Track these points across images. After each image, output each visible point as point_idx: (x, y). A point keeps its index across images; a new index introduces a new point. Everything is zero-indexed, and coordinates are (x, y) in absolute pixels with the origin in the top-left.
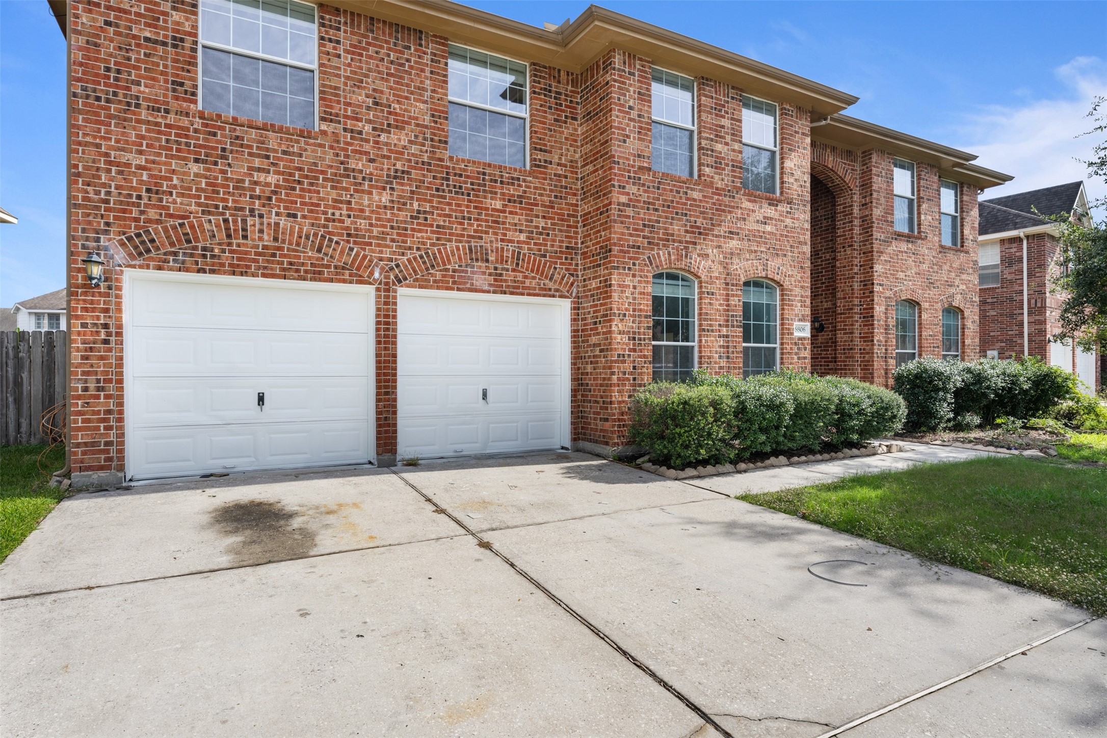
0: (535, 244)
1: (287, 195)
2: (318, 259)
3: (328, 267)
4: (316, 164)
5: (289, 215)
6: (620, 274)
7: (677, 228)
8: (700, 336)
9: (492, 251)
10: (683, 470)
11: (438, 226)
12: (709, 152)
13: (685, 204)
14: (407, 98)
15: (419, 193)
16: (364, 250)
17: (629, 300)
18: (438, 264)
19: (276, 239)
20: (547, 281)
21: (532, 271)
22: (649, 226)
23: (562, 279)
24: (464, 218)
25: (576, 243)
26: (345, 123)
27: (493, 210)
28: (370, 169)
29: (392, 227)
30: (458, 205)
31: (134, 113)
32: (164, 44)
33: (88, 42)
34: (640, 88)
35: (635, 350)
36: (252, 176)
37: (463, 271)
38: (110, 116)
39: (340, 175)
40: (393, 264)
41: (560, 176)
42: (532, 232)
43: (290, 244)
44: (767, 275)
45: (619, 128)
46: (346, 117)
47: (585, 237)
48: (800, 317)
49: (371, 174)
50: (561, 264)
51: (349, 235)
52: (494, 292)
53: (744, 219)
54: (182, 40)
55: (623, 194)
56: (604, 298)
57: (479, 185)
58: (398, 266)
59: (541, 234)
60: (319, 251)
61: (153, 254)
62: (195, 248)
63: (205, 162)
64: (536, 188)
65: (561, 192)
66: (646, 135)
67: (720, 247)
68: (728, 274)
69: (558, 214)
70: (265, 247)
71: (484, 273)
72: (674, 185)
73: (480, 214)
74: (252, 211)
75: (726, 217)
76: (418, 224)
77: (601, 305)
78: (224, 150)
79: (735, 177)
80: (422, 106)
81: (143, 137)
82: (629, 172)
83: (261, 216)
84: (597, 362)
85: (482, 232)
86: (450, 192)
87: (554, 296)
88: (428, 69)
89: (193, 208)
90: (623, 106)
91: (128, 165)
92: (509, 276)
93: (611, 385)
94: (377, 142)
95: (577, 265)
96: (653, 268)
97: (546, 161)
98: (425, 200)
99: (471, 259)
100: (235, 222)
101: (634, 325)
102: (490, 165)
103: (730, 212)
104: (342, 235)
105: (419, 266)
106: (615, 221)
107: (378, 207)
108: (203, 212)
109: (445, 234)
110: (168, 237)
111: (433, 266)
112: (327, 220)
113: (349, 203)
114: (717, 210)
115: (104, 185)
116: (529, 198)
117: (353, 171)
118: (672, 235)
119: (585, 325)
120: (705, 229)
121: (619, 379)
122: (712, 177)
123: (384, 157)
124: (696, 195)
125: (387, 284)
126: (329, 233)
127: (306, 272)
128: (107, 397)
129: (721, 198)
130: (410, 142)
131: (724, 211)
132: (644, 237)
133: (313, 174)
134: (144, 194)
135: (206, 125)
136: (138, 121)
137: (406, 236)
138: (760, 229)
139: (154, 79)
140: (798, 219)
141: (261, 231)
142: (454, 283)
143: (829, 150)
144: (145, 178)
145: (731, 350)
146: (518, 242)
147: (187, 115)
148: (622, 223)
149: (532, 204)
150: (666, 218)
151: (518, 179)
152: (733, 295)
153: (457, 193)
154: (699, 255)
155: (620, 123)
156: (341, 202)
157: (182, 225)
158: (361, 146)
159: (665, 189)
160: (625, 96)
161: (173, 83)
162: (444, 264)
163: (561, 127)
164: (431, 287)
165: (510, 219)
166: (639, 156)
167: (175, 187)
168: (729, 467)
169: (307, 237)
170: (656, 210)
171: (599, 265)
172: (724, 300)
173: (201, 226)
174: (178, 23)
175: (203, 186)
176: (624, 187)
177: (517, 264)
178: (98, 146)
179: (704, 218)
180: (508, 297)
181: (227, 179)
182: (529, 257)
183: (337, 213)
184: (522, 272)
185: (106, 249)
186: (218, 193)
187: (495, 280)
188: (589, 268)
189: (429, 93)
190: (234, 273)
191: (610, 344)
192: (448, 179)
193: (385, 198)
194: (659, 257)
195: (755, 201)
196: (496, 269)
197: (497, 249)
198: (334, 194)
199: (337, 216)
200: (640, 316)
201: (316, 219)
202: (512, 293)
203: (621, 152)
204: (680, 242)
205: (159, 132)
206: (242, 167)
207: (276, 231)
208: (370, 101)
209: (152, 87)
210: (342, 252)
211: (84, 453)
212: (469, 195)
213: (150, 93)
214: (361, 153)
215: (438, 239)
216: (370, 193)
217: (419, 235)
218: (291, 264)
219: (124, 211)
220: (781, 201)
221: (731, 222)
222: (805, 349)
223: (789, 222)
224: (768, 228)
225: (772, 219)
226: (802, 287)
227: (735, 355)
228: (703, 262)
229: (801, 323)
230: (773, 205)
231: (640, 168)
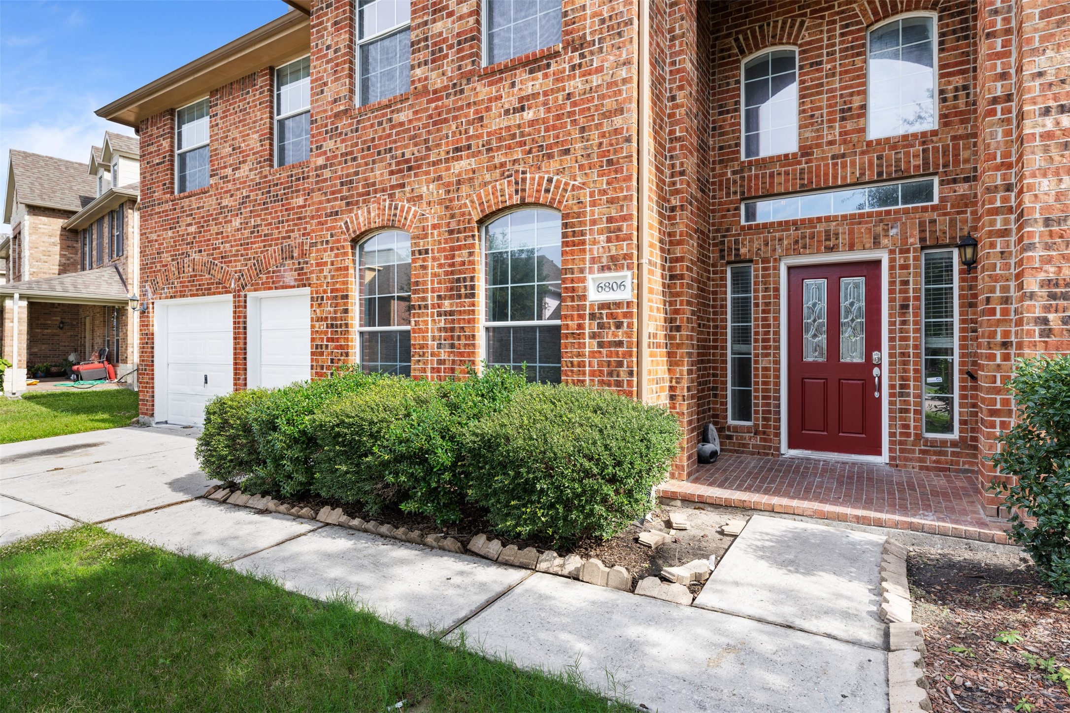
1: (199, 237)
2: (209, 280)
3: (213, 284)
4: (210, 210)
5: (200, 252)
7: (380, 173)
9: (296, 247)
12: (422, 44)
13: (390, 135)
15: (255, 211)
16: (228, 267)
17: (327, 280)
18: (264, 269)
19: (194, 270)
22: (347, 183)
24: (278, 222)
26: (221, 173)
28: (231, 202)
29: (241, 245)
30: (275, 212)
31: (154, 210)
32: (161, 163)
34: (337, 16)
35: (332, 340)
37: (278, 271)
38: (149, 215)
39: (219, 214)
40: (241, 274)
43: (199, 272)
44: (523, 198)
46: (221, 168)
48: (605, 261)
49: (232, 206)
51: (222, 258)
52: (298, 286)
53: (481, 119)
55: (321, 155)
57: (288, 187)
60: (209, 274)
62: (170, 284)
63: (173, 228)
67: (439, 178)
68: (452, 216)
70: (191, 277)
71: (292, 269)
72: (376, 116)
73: (289, 215)
74: (187, 253)
75: (450, 127)
76: (254, 237)
78: (178, 217)
79: (463, 58)
81: (157, 222)
83: (190, 256)
85: (290, 231)
86: (271, 201)
90: (321, 50)
91: (153, 241)
92: (310, 269)
94: (234, 180)
96: (350, 235)
98: (258, 215)
99: (283, 259)
100: (181, 263)
101: (332, 309)
103: (455, 118)
106: (313, 190)
107: (235, 230)
108: (173, 261)
109: (267, 241)
111: (260, 271)
112: (213, 249)
113: (223, 233)
115: (148, 255)
118: (374, 184)
120: (416, 159)
121: (317, 374)
122: (426, 79)
124: (402, 117)
125: (238, 292)
126: (215, 259)
127: (204, 290)
129: (440, 103)
131: (446, 121)
132: (342, 198)
135: (173, 205)
136: (155, 214)
137: (247, 249)
138: (512, 123)
141: (189, 266)
142: (273, 283)
144: (157, 246)
147: (168, 202)
148: (319, 190)
150: (366, 164)
152: (460, 248)
153: (275, 201)
154: (409, 201)
156: (220, 233)
157: (165, 271)
158: (227, 187)
159: (365, 128)
160: (323, 36)
162: (267, 268)
164: (260, 290)
166: (335, 101)
167: (165, 248)
169: (205, 265)
170: (354, 159)
172: (446, 258)
176: (321, 147)
179: (416, 144)
181: (179, 236)
185: (147, 291)
186: (177, 246)
187: (299, 274)
192: (271, 191)
193: (238, 222)
194: (357, 219)
195: (501, 79)
196: (299, 263)
197: (299, 244)
198: (217, 229)
200: (336, 297)
201: (209, 250)
203: (318, 107)
204: (383, 190)
205: (161, 217)
208: (231, 149)
212: (282, 199)
213: (158, 196)
214: (228, 191)
215: (264, 246)
216: (232, 221)
217: (255, 246)
218: (199, 286)
220: (557, 54)
221: (458, 132)
222: (619, 326)
223: (576, 85)
224: (529, 115)
225: (535, 96)
226: (611, 201)
227: (463, 342)
228: (413, 208)
229: (607, 274)
230: (539, 69)
231: (336, 115)
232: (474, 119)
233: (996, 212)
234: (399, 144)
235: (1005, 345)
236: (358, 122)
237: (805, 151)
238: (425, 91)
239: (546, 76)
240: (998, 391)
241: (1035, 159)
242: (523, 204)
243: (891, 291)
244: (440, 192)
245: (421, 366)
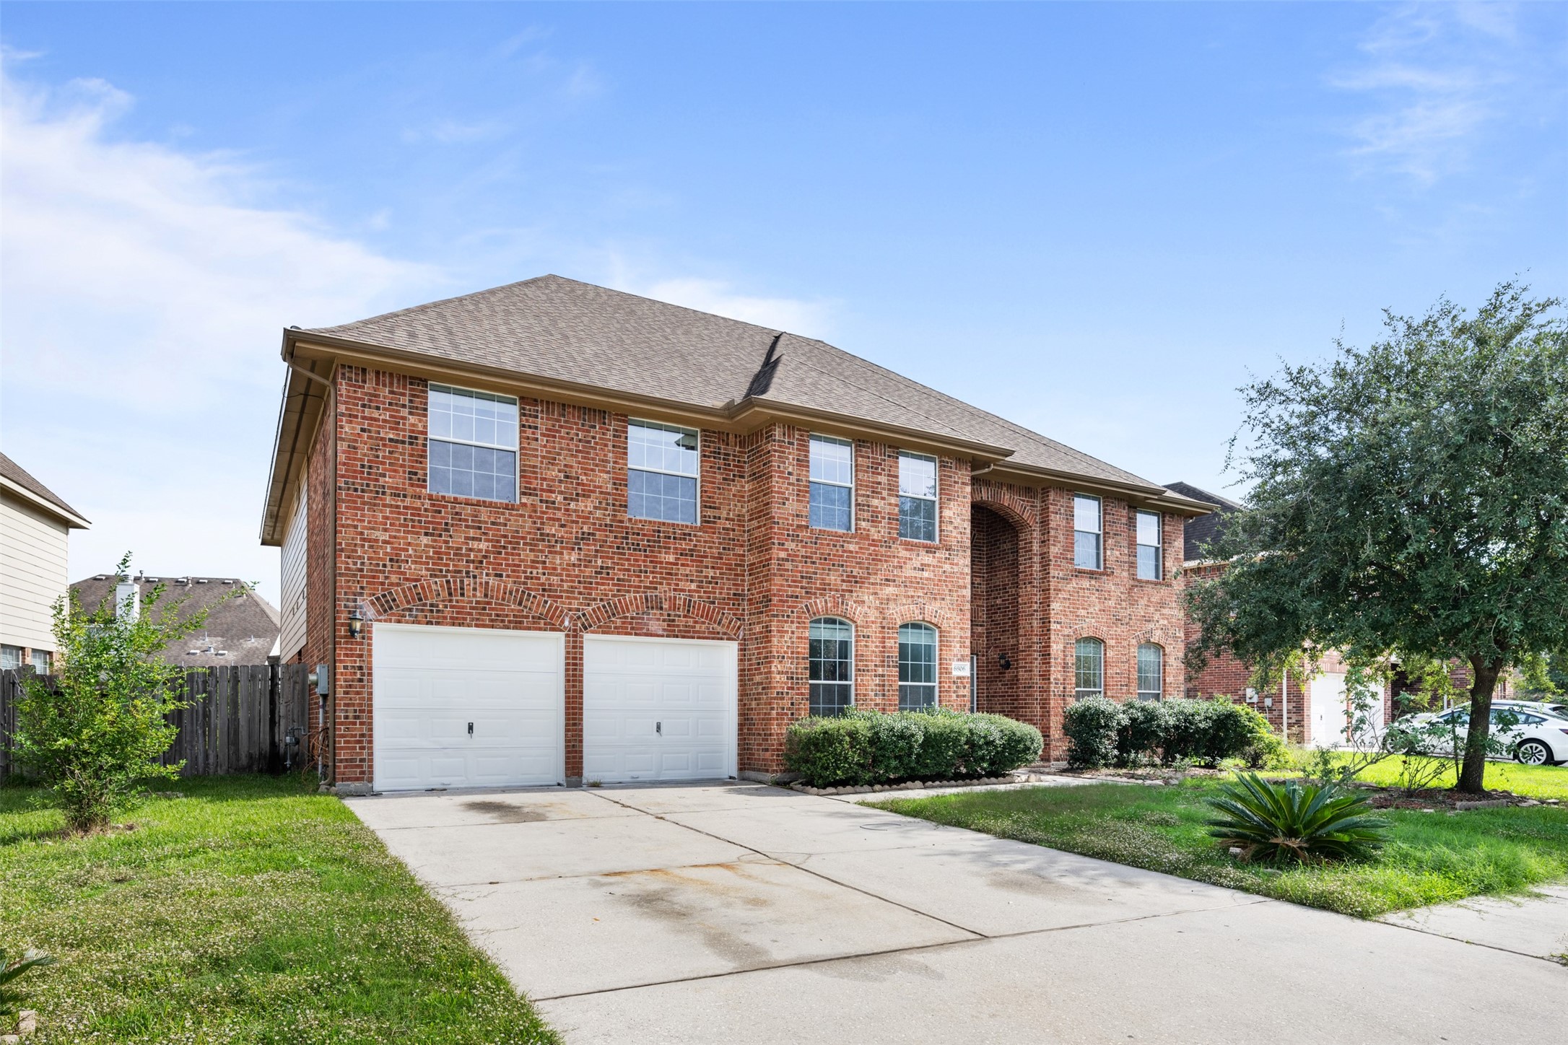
0: (705, 592)
1: (495, 558)
2: (519, 611)
3: (527, 617)
4: (517, 532)
5: (496, 575)
6: (778, 621)
7: (833, 578)
8: (856, 675)
9: (666, 600)
10: (824, 788)
11: (618, 580)
12: (867, 508)
13: (842, 556)
14: (593, 470)
15: (602, 552)
16: (556, 602)
17: (787, 645)
18: (618, 613)
19: (486, 596)
20: (715, 626)
21: (702, 617)
22: (806, 577)
23: (730, 623)
24: (641, 571)
25: (743, 590)
26: (542, 496)
27: (667, 563)
28: (562, 532)
29: (579, 582)
30: (636, 560)
31: (381, 499)
32: (403, 442)
33: (349, 446)
34: (799, 455)
35: (792, 688)
36: (467, 544)
37: (640, 618)
38: (364, 503)
39: (538, 540)
40: (580, 613)
41: (728, 529)
42: (702, 582)
43: (497, 599)
44: (924, 618)
45: (778, 493)
46: (542, 490)
47: (751, 585)
48: (959, 657)
49: (562, 537)
50: (729, 609)
51: (544, 590)
52: (668, 636)
53: (901, 567)
54: (416, 438)
55: (783, 550)
56: (766, 642)
57: (654, 541)
58: (584, 615)
59: (710, 583)
60: (520, 604)
61: (394, 611)
62: (425, 605)
63: (432, 535)
64: (705, 542)
65: (729, 544)
66: (804, 496)
67: (876, 594)
68: (884, 619)
69: (726, 564)
70: (477, 602)
71: (659, 620)
72: (831, 540)
73: (655, 567)
74: (468, 573)
75: (883, 566)
76: (602, 578)
77: (764, 648)
78: (446, 524)
79: (891, 528)
80: (605, 476)
81: (387, 518)
82: (788, 530)
83: (475, 577)
84: (760, 699)
85: (656, 583)
86: (629, 549)
87: (722, 639)
88: (610, 444)
89: (424, 572)
90: (783, 472)
91: (377, 541)
92: (681, 621)
93: (770, 719)
94: (567, 510)
95: (744, 610)
96: (810, 615)
97: (715, 517)
98: (607, 558)
99: (648, 607)
100: (455, 582)
101: (792, 666)
102: (664, 524)
103: (886, 561)
104: (538, 590)
105: (602, 615)
106: (775, 575)
107: (568, 565)
108: (431, 575)
109: (625, 586)
110: (406, 597)
111: (614, 615)
112: (526, 578)
113: (544, 562)
114: (873, 560)
115: (360, 557)
116: (700, 551)
117: (548, 535)
118: (829, 585)
119: (751, 665)
120: (861, 578)
121: (778, 714)
122: (869, 531)
123: (573, 522)
124: (852, 547)
125: (575, 630)
126: (528, 589)
127: (509, 622)
128: (362, 723)
129: (877, 549)
130: (595, 508)
131: (880, 560)
132: (802, 588)
133: (515, 540)
134: (388, 563)
135: (433, 505)
136: (384, 505)
137: (591, 588)
138: (917, 575)
139: (395, 471)
140: (957, 564)
141: (475, 589)
142: (632, 628)
143: (1005, 488)
144: (388, 550)
145: (886, 688)
146: (689, 591)
147: (420, 498)
148: (781, 575)
149: (702, 556)
150: (823, 569)
151: (690, 535)
152: (889, 638)
153: (635, 550)
154: (855, 602)
155: (779, 487)
156: (538, 562)
157: (415, 587)
158: (554, 514)
159: (822, 544)
160: (785, 463)
161: (410, 473)
162: (624, 613)
163: (729, 485)
164: (612, 633)
165: (682, 570)
166: (797, 516)
167: (410, 556)
168: (866, 787)
169: (511, 593)
170: (814, 563)
171: (762, 612)
172: (880, 642)
173: (429, 586)
174: (413, 425)
175: (431, 554)
176: (783, 544)
177: (688, 611)
178: (356, 527)
179: (861, 568)
181: (448, 548)
182: (700, 604)
183: (535, 571)
184: (693, 618)
185: (361, 607)
186: (442, 559)
187: (669, 625)
188: (754, 614)
189: (611, 464)
190: (453, 624)
191: (770, 683)
192: (627, 538)
193: (574, 557)
194: (816, 604)
195: (912, 550)
196: (669, 615)
197: (670, 597)
198: (532, 556)
199: (534, 574)
200: (797, 658)
201: (518, 577)
202: (683, 637)
203: (780, 513)
204: (837, 590)
205: (399, 513)
206: (460, 537)
207: (486, 589)
208: (562, 475)
209: (394, 477)
210: (538, 605)
211: (345, 767)
212: (645, 551)
213: (393, 483)
214: (554, 519)
215: (618, 591)
216: (562, 553)
217: (603, 588)
218: (497, 615)
219: (374, 577)
221: (887, 570)
222: (964, 687)
224: (926, 574)
225: (929, 565)
226: (961, 629)
227: (890, 693)
231: (798, 526)
232: (897, 566)
234: (848, 564)
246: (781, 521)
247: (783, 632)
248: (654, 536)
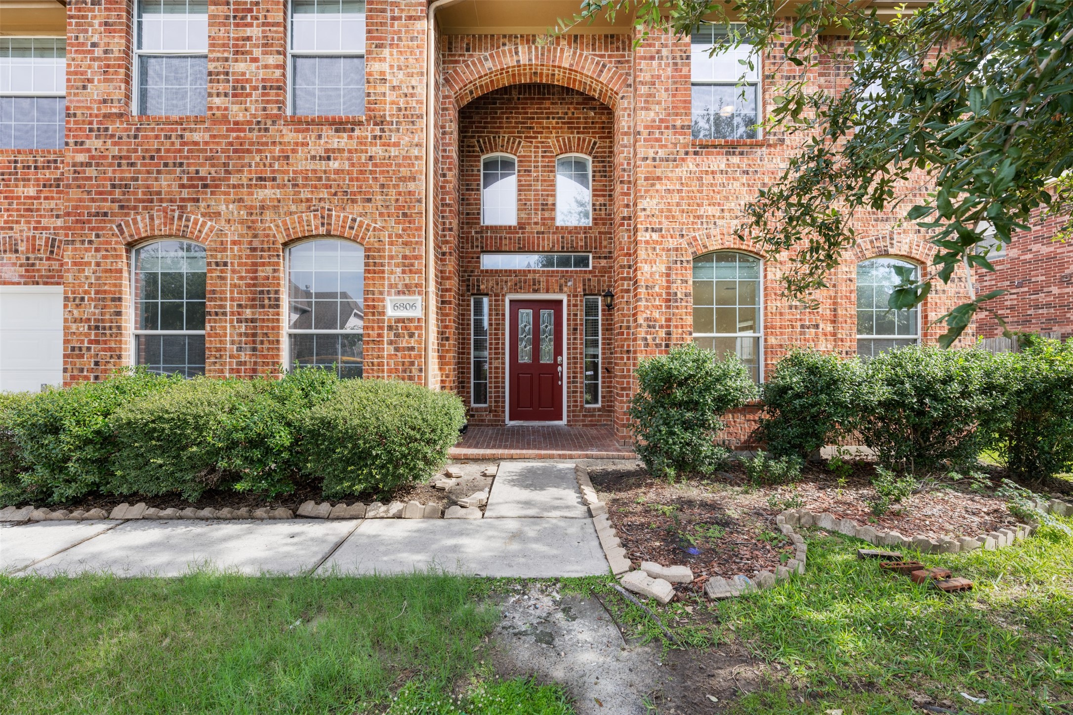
6: (76, 249)
7: (166, 183)
8: (206, 321)
9: (22, 241)
12: (222, 77)
13: (180, 151)
17: (89, 281)
22: (120, 186)
27: (26, 198)
34: (108, 17)
35: (97, 342)
44: (328, 231)
48: (400, 288)
52: (25, 284)
53: (287, 158)
55: (81, 151)
57: (10, 174)
67: (241, 200)
68: (255, 236)
71: (14, 264)
72: (162, 129)
75: (253, 158)
79: (268, 102)
82: (91, 123)
85: (12, 222)
90: (83, 44)
92: (44, 266)
96: (124, 238)
101: (97, 311)
102: (19, 152)
103: (259, 151)
106: (69, 186)
114: (236, 151)
118: (159, 193)
120: (213, 179)
121: (73, 377)
122: (226, 109)
124: (196, 137)
129: (242, 134)
131: (249, 151)
132: (113, 201)
138: (318, 167)
145: (258, 339)
146: (55, 228)
148: (79, 187)
150: (148, 172)
151: (55, 161)
152: (263, 264)
154: (203, 215)
155: (77, 66)
159: (146, 137)
160: (86, 31)
165: (46, 204)
166: (105, 101)
170: (132, 165)
172: (247, 271)
176: (82, 143)
177: (52, 252)
179: (213, 165)
180: (41, 288)
184: (58, 260)
187: (27, 271)
191: (66, 335)
194: (135, 223)
195: (307, 130)
196: (28, 259)
197: (28, 238)
200: (104, 299)
202: (46, 283)
203: (78, 101)
204: (171, 201)
220: (360, 123)
221: (261, 164)
222: (411, 335)
223: (377, 150)
224: (334, 165)
225: (341, 151)
226: (405, 244)
227: (266, 346)
228: (209, 223)
229: (402, 297)
230: (345, 130)
231: (105, 116)
232: (279, 157)
233: (624, 279)
234: (192, 161)
235: (628, 352)
236: (138, 129)
237: (521, 226)
238: (225, 120)
239: (350, 137)
240: (624, 377)
241: (642, 254)
242: (329, 235)
243: (568, 320)
244: (242, 212)
245: (218, 367)
246: (79, 112)
247: (81, 264)
248: (9, 168)
